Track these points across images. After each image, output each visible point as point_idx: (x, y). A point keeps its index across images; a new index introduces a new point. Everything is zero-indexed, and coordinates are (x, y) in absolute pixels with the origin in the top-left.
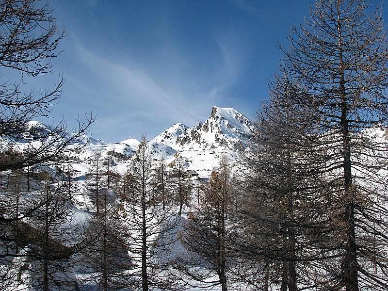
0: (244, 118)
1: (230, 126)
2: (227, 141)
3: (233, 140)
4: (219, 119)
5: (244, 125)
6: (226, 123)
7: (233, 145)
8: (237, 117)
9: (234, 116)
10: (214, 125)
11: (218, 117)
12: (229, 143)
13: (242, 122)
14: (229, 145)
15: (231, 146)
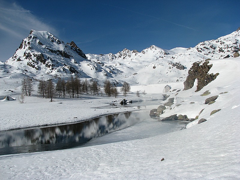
0: (55, 38)
1: (40, 43)
2: (32, 54)
3: (36, 53)
4: (32, 38)
5: (54, 43)
6: (38, 41)
7: (36, 58)
8: (49, 37)
9: (47, 36)
10: (27, 43)
11: (31, 37)
12: (33, 56)
13: (53, 41)
14: (32, 58)
15: (34, 59)
